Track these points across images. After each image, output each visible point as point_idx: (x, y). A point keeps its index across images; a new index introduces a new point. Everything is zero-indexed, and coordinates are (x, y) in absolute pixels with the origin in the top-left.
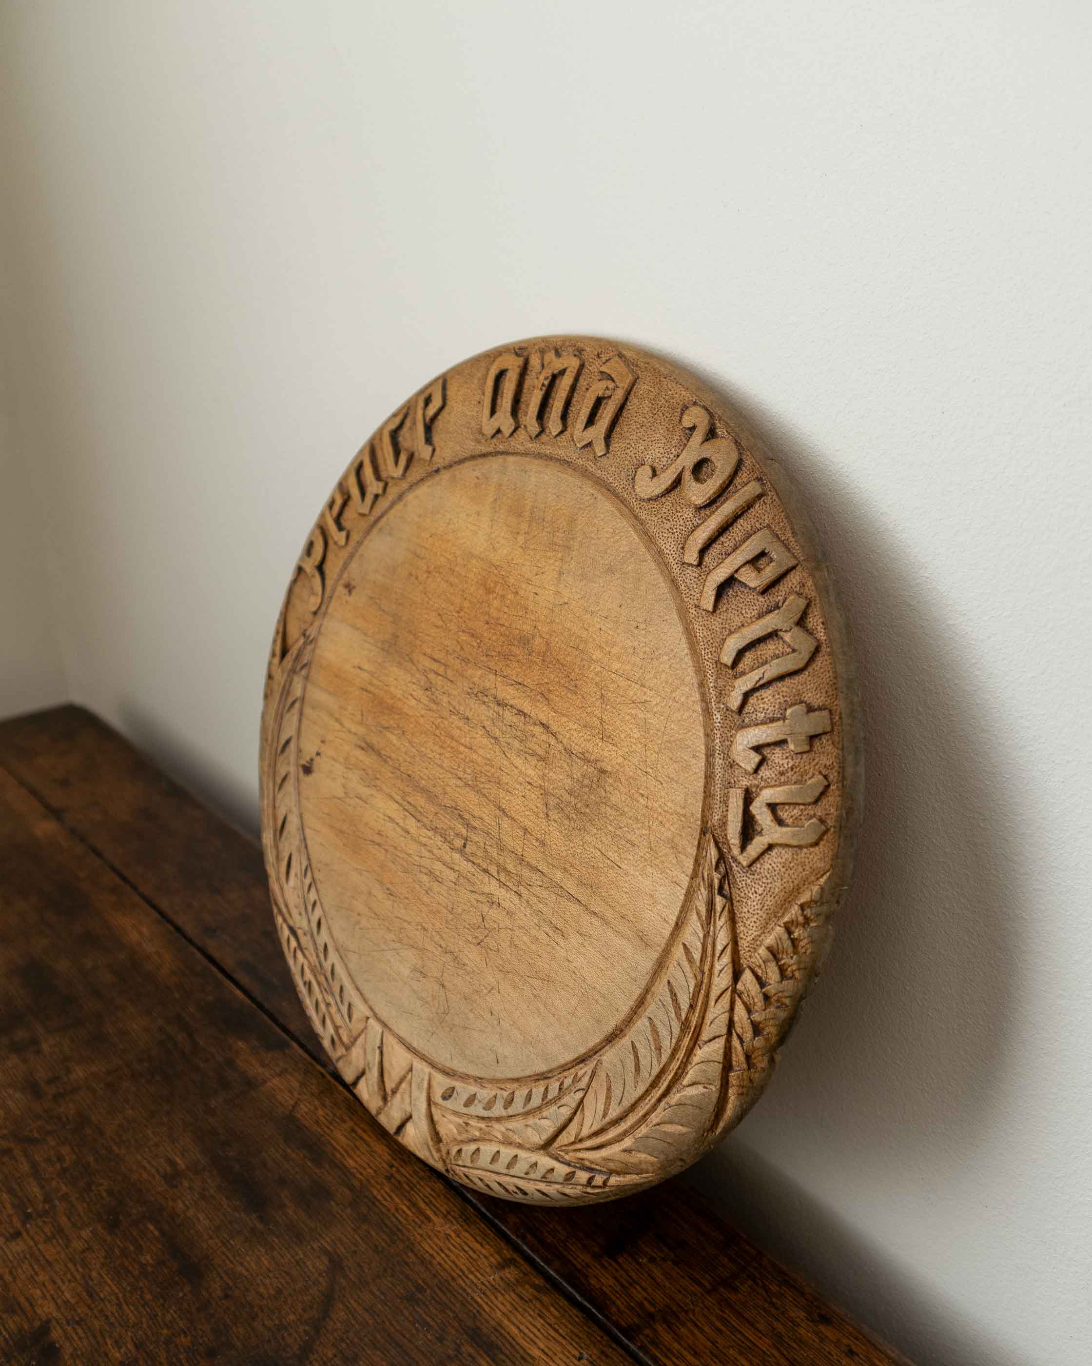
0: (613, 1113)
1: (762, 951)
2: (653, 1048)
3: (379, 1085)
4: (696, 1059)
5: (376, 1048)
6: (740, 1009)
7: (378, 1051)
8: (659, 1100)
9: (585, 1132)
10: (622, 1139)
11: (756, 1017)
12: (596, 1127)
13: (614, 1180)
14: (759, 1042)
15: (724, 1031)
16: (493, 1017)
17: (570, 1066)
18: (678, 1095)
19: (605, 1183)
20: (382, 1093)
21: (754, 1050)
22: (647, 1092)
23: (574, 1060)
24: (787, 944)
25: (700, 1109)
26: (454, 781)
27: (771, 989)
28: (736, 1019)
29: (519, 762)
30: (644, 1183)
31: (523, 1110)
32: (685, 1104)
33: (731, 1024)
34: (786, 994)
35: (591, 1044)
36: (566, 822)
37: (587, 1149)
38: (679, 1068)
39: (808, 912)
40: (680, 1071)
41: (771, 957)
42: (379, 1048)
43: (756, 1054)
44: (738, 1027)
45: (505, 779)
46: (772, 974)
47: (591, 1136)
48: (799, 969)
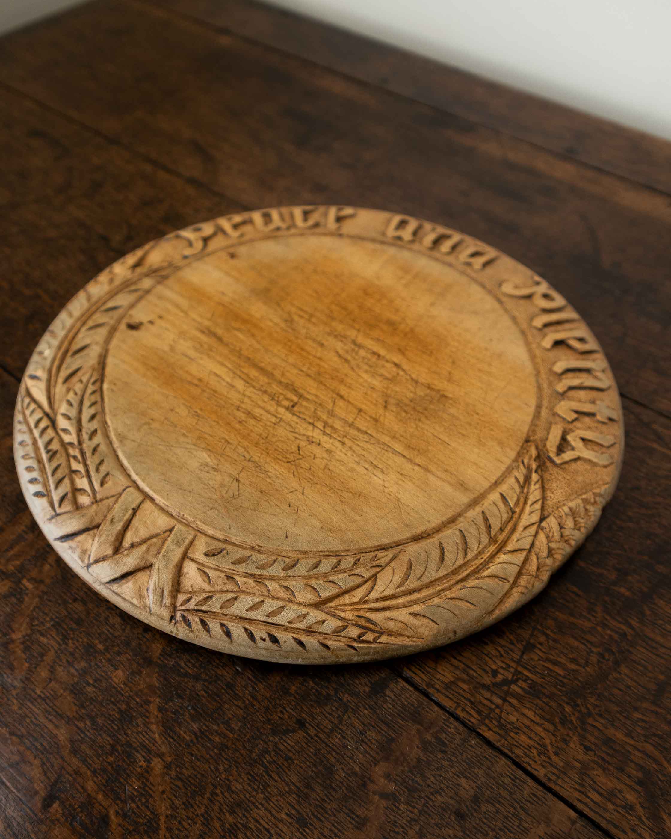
0: (411, 585)
1: (566, 509)
2: (460, 548)
3: (117, 536)
4: (498, 560)
5: (130, 509)
6: (542, 537)
7: (130, 512)
8: (457, 582)
9: (374, 595)
10: (412, 606)
11: (553, 545)
12: (388, 592)
13: (384, 639)
14: (549, 561)
15: (528, 547)
16: (291, 508)
17: (369, 550)
18: (477, 581)
19: (375, 640)
20: (117, 544)
21: (545, 565)
22: (446, 576)
23: (375, 547)
24: (582, 510)
25: (492, 594)
26: (295, 371)
27: (566, 532)
28: (537, 543)
29: (365, 376)
30: (410, 646)
31: (306, 574)
32: (481, 588)
33: (532, 545)
34: (574, 538)
35: (396, 539)
36: (404, 414)
37: (370, 609)
38: (481, 564)
39: (598, 499)
40: (481, 567)
41: (570, 513)
42: (133, 509)
43: (544, 568)
44: (536, 549)
45: (349, 381)
46: (569, 523)
47: (377, 600)
48: (585, 527)
